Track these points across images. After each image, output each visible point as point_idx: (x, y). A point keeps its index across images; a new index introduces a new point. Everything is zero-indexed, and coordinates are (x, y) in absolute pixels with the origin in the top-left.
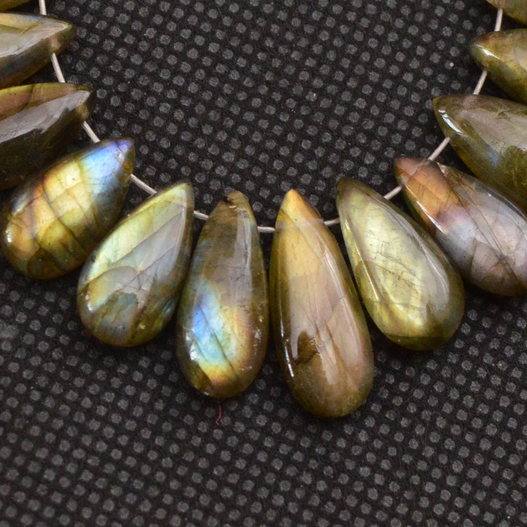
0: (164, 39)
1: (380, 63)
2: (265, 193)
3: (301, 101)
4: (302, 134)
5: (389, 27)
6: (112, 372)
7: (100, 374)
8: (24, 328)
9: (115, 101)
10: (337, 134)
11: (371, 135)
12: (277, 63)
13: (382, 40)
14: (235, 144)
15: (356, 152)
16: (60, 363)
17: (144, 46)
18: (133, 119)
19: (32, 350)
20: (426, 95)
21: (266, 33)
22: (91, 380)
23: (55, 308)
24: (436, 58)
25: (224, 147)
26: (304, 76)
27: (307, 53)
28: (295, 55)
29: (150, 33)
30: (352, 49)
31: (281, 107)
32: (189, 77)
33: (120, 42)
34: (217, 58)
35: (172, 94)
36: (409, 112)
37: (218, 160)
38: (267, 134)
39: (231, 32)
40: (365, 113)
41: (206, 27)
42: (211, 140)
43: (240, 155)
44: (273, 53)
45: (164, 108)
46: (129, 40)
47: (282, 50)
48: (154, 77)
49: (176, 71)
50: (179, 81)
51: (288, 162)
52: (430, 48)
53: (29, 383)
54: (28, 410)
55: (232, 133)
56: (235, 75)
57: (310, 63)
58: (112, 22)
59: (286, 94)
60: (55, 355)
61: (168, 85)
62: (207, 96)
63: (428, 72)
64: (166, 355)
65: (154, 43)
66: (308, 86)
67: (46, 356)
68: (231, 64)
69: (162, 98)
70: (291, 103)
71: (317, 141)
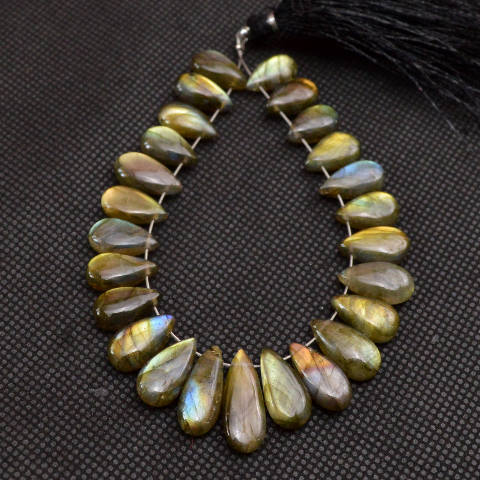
0: (197, 279)
1: (290, 302)
2: (230, 350)
3: (252, 313)
4: (251, 328)
5: (297, 288)
6: (147, 417)
7: (142, 418)
8: (111, 392)
9: (171, 302)
10: (266, 330)
11: (282, 333)
12: (245, 296)
13: (293, 293)
14: (220, 327)
15: (273, 339)
16: (124, 410)
17: (188, 280)
18: (177, 310)
19: (113, 402)
20: (309, 319)
21: (242, 283)
22: (137, 419)
23: (127, 386)
24: (316, 304)
25: (215, 328)
26: (256, 303)
27: (259, 293)
28: (253, 294)
29: (192, 275)
30: (279, 295)
31: (243, 315)
32: (205, 296)
33: (177, 277)
34: (219, 290)
35: (196, 303)
36: (300, 325)
37: (211, 333)
38: (236, 325)
39: (227, 280)
40: (280, 323)
41: (216, 277)
42: (210, 324)
43: (222, 332)
44: (244, 292)
45: (192, 308)
46: (182, 277)
47: (248, 291)
48: (190, 294)
49: (200, 293)
50: (201, 297)
51: (243, 338)
52: (314, 300)
53: (109, 416)
54: (106, 428)
55: (220, 323)
56: (225, 299)
57: (260, 298)
58: (176, 269)
59: (247, 309)
60: (123, 406)
61: (195, 298)
62: (212, 305)
63: (311, 309)
64: (173, 414)
65: (192, 280)
66: (257, 308)
67: (119, 406)
68: (224, 294)
69: (191, 304)
70: (248, 314)
71: (257, 332)
